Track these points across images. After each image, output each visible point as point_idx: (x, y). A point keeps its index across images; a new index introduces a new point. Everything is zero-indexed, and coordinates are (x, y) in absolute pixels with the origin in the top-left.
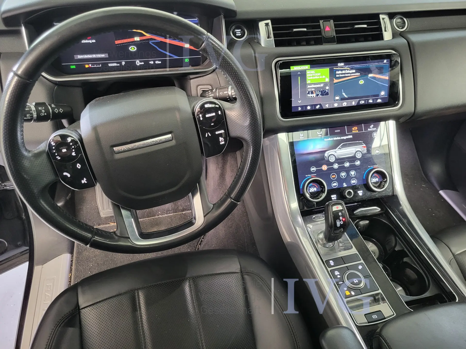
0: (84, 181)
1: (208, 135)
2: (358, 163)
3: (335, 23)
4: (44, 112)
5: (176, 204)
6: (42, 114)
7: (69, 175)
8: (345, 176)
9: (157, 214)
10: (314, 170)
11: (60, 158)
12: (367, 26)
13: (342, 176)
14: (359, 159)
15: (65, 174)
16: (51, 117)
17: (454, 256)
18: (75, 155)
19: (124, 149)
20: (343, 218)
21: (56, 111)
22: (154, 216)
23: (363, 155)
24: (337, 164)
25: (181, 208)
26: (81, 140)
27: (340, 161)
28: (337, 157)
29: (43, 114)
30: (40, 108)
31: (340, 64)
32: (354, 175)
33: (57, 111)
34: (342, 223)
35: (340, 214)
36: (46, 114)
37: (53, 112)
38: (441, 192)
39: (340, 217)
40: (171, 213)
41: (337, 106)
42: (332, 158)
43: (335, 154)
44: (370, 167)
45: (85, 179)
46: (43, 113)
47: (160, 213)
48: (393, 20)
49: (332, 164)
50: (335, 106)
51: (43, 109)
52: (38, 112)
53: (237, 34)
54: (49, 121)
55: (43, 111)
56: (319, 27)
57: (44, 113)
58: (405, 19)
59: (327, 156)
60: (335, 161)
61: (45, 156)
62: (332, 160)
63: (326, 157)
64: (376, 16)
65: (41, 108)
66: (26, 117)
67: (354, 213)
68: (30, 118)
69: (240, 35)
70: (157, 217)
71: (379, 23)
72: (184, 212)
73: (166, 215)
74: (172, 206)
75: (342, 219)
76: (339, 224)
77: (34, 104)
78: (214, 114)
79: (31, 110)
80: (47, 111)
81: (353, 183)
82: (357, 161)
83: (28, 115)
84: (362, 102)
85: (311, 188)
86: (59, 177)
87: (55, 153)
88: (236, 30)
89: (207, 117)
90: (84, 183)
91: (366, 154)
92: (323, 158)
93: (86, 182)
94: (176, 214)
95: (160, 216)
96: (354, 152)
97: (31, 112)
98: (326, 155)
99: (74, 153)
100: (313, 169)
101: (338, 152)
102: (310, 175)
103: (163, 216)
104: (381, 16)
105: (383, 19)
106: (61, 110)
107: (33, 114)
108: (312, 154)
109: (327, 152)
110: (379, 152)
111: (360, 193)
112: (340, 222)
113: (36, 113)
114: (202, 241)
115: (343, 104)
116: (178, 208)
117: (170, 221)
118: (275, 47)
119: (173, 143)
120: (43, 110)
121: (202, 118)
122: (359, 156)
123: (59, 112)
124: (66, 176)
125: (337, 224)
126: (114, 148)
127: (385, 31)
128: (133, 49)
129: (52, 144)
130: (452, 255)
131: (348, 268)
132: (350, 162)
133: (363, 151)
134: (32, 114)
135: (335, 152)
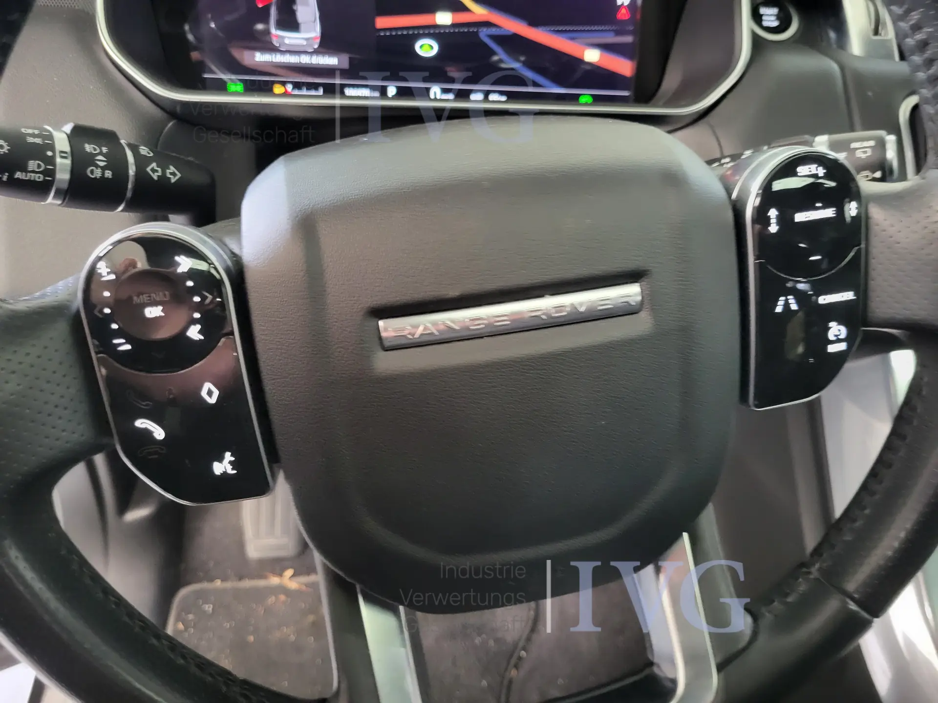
0: (223, 467)
1: (787, 305)
4: (102, 164)
6: (92, 172)
7: (159, 433)
11: (128, 347)
15: (141, 423)
16: (129, 194)
18: (202, 338)
19: (425, 328)
21: (153, 171)
26: (238, 275)
29: (98, 173)
30: (88, 148)
33: (157, 171)
36: (108, 174)
37: (141, 174)
45: (228, 457)
46: (97, 166)
51: (101, 153)
52: (80, 162)
53: (766, 20)
54: (121, 208)
55: (101, 160)
57: (103, 169)
61: (60, 330)
65: (95, 150)
66: (24, 170)
68: (39, 178)
69: (775, 24)
77: (68, 128)
78: (829, 213)
79: (52, 147)
80: (117, 163)
83: (32, 165)
86: (111, 435)
87: (110, 319)
88: (763, 11)
89: (796, 220)
90: (225, 473)
93: (230, 471)
97: (50, 153)
99: (198, 327)
106: (173, 174)
107: (54, 164)
113: (68, 162)
119: (642, 324)
120: (100, 157)
121: (778, 223)
123: (163, 178)
124: (147, 434)
126: (381, 323)
128: (427, 48)
129: (100, 275)
134: (51, 161)
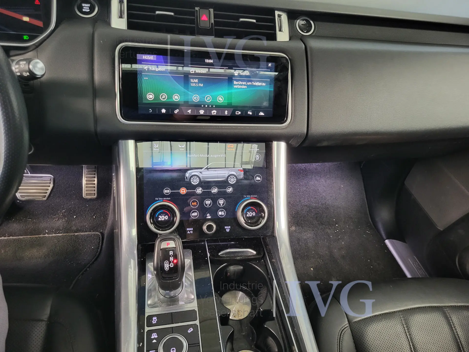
2: (230, 190)
3: (215, 12)
5: (69, 223)
8: (210, 205)
9: (43, 233)
10: (168, 193)
12: (257, 21)
13: (206, 205)
14: (232, 185)
17: (349, 324)
20: (174, 260)
22: (39, 235)
23: (238, 181)
24: (200, 189)
25: (74, 228)
27: (205, 184)
28: (202, 179)
31: (208, 60)
32: (223, 204)
34: (172, 265)
35: (171, 253)
38: (387, 242)
39: (171, 258)
40: (61, 233)
41: (203, 113)
42: (195, 180)
43: (201, 175)
44: (246, 196)
47: (47, 231)
48: (296, 21)
49: (195, 187)
50: (201, 113)
53: (85, 9)
56: (193, 14)
58: (312, 22)
59: (189, 176)
60: (198, 184)
62: (195, 182)
63: (186, 177)
64: (271, 11)
67: (219, 254)
69: (89, 10)
70: (42, 236)
71: (274, 21)
72: (76, 234)
73: (54, 235)
74: (63, 225)
75: (172, 260)
76: (168, 266)
81: (220, 215)
82: (230, 188)
84: (238, 113)
85: (161, 216)
88: (83, 5)
91: (242, 179)
92: (183, 178)
94: (65, 235)
95: (47, 235)
96: (227, 175)
98: (187, 175)
100: (167, 191)
101: (204, 173)
102: (162, 199)
103: (51, 235)
104: (277, 13)
105: (279, 16)
108: (169, 172)
109: (189, 172)
110: (260, 179)
111: (228, 229)
112: (169, 264)
114: (87, 270)
115: (212, 112)
116: (71, 227)
117: (56, 242)
118: (127, 29)
122: (232, 181)
125: (165, 267)
127: (280, 30)
130: (347, 322)
131: (172, 330)
132: (219, 187)
133: (239, 175)
135: (201, 173)
